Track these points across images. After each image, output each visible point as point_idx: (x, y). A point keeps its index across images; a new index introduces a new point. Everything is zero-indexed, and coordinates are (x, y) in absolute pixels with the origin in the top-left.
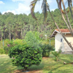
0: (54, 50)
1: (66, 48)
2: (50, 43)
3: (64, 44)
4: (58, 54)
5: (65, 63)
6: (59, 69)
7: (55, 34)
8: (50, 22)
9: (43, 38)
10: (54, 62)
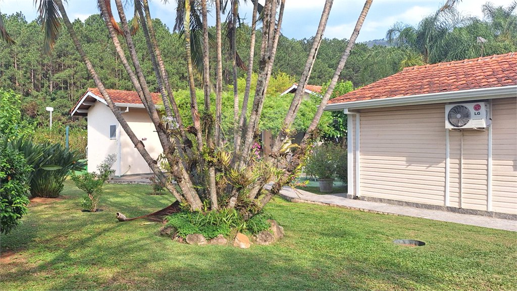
0: (82, 167)
1: (130, 159)
2: (69, 142)
3: (121, 145)
4: (96, 184)
5: (122, 216)
6: (99, 241)
7: (88, 108)
8: (68, 62)
9: (39, 119)
10: (80, 215)
